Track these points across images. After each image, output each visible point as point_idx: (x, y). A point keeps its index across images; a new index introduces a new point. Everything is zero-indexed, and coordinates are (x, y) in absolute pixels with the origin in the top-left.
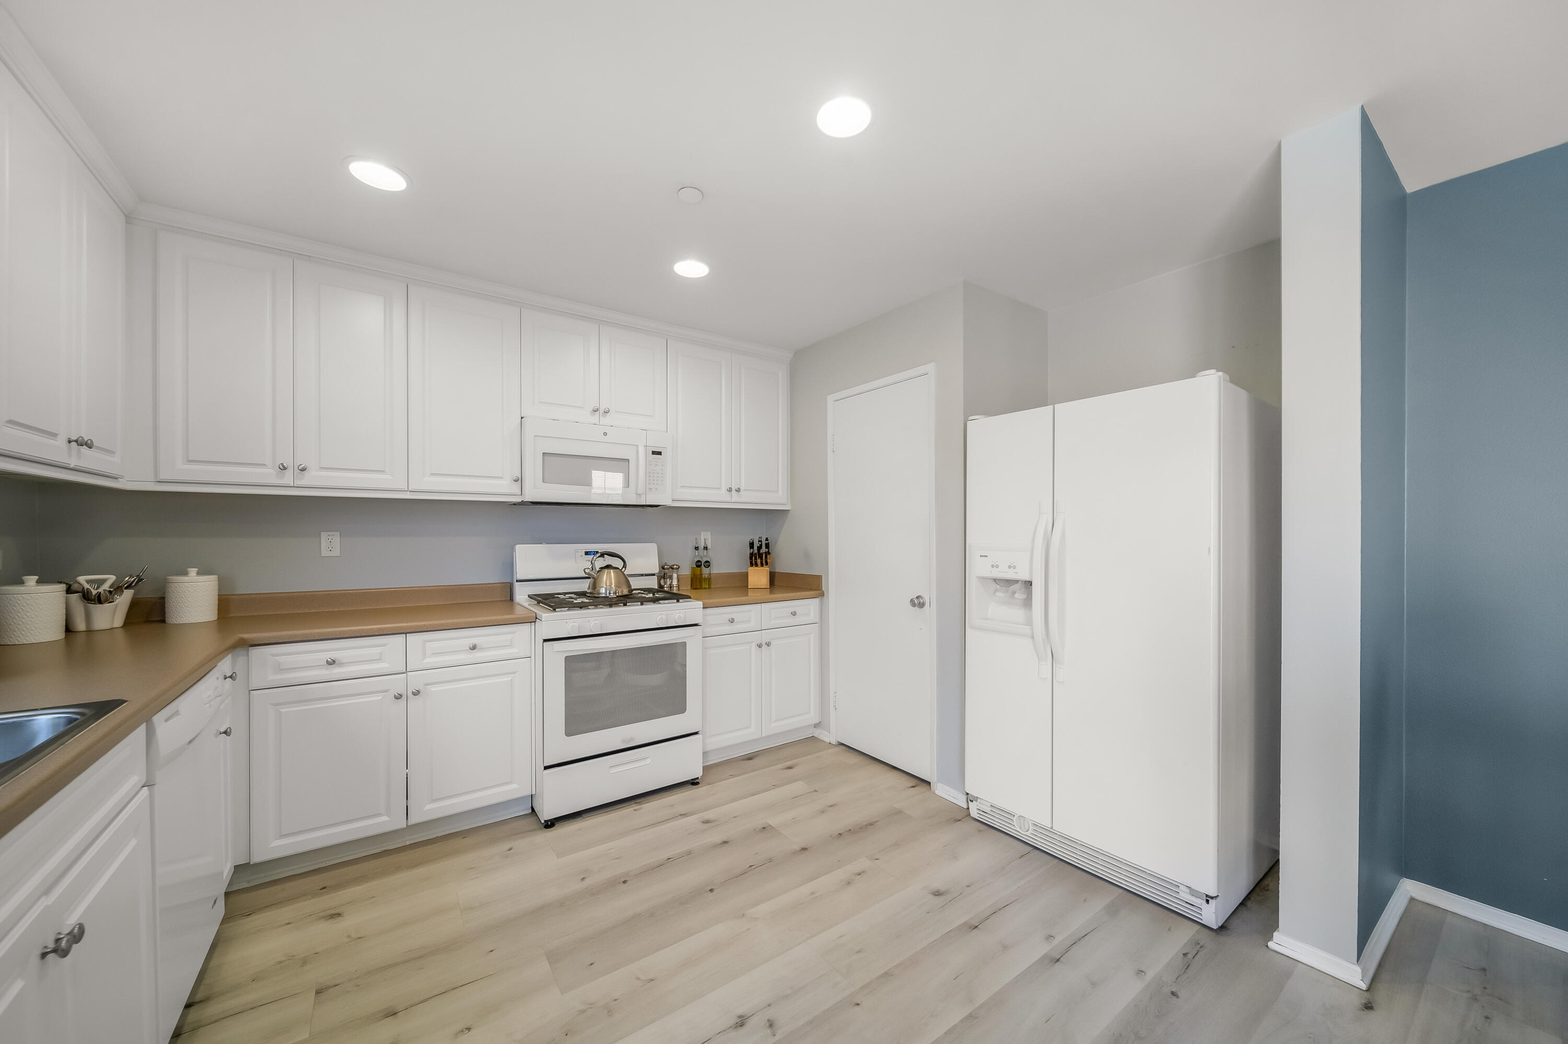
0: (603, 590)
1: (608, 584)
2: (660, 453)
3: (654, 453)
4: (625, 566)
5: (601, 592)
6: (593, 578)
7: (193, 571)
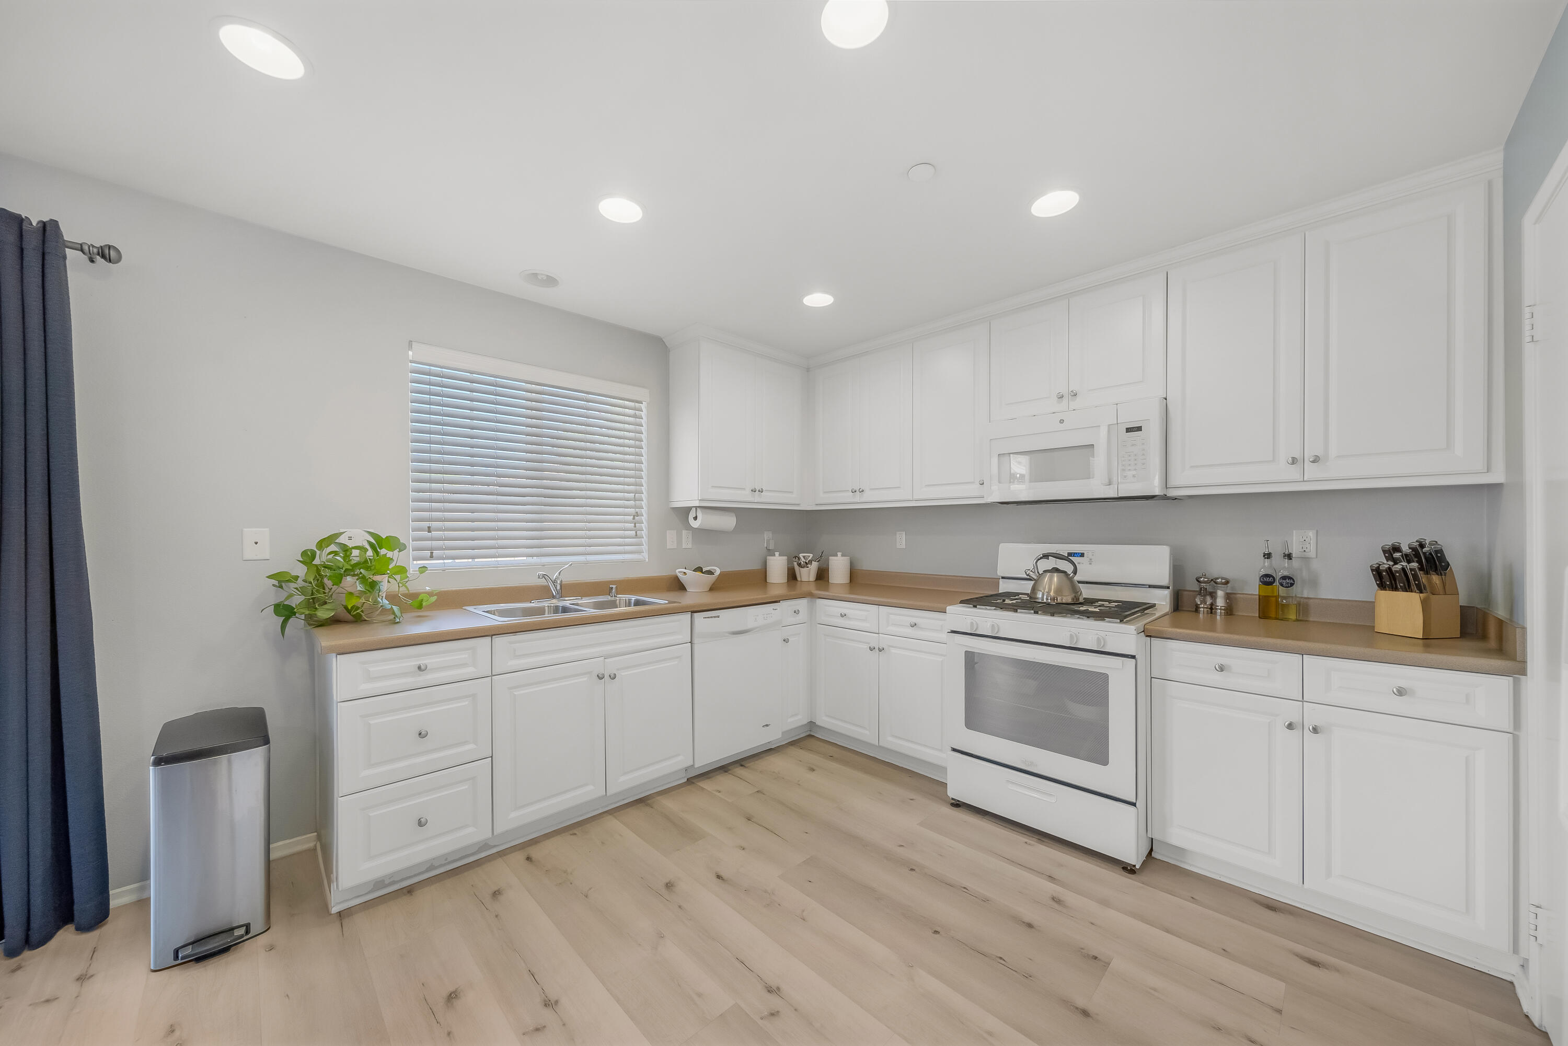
0: (1039, 595)
1: (1049, 588)
2: (1139, 429)
3: (1129, 430)
4: (1075, 572)
5: (1038, 596)
6: (1036, 580)
7: (839, 554)
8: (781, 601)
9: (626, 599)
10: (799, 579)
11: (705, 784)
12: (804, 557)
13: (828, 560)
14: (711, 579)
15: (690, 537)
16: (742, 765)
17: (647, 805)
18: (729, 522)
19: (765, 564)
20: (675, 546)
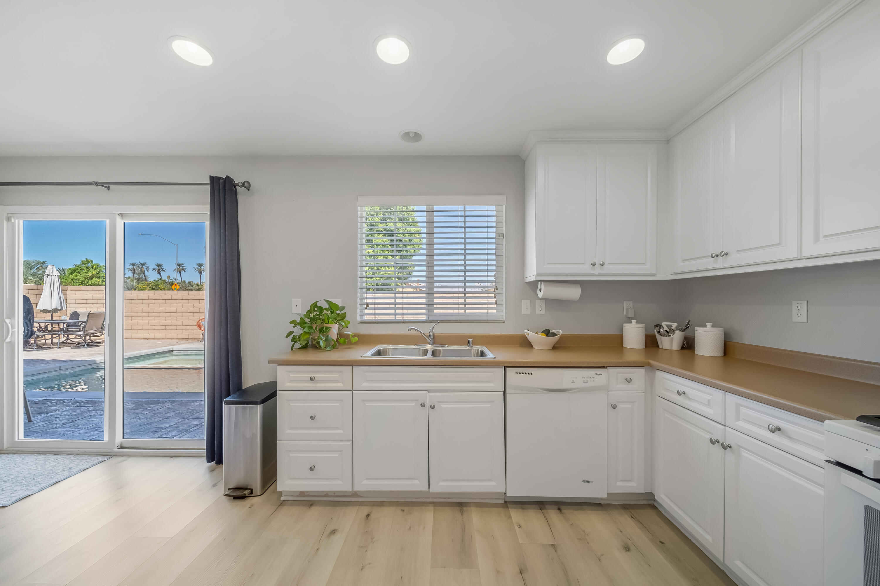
7: (709, 325)
8: (608, 367)
9: (475, 350)
10: (660, 347)
11: (515, 514)
12: (667, 326)
13: (694, 331)
14: (554, 339)
15: (543, 306)
16: (559, 509)
17: (462, 511)
18: (574, 293)
19: (622, 330)
20: (529, 312)
